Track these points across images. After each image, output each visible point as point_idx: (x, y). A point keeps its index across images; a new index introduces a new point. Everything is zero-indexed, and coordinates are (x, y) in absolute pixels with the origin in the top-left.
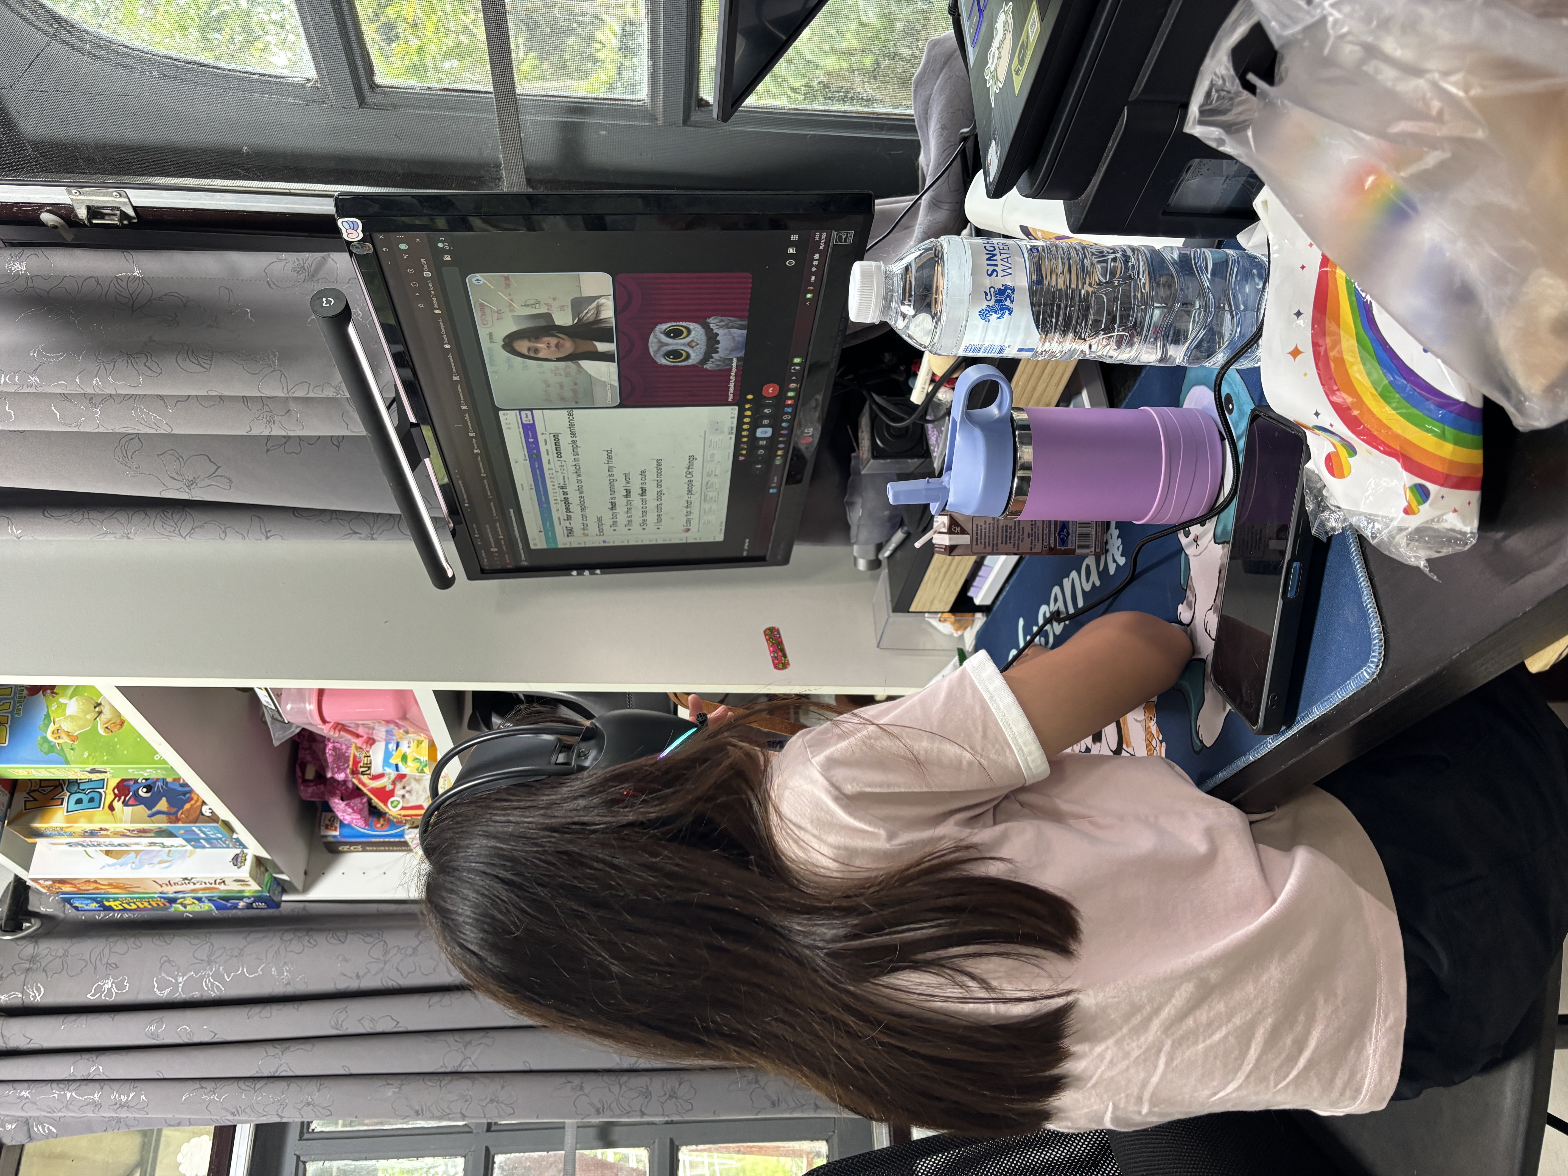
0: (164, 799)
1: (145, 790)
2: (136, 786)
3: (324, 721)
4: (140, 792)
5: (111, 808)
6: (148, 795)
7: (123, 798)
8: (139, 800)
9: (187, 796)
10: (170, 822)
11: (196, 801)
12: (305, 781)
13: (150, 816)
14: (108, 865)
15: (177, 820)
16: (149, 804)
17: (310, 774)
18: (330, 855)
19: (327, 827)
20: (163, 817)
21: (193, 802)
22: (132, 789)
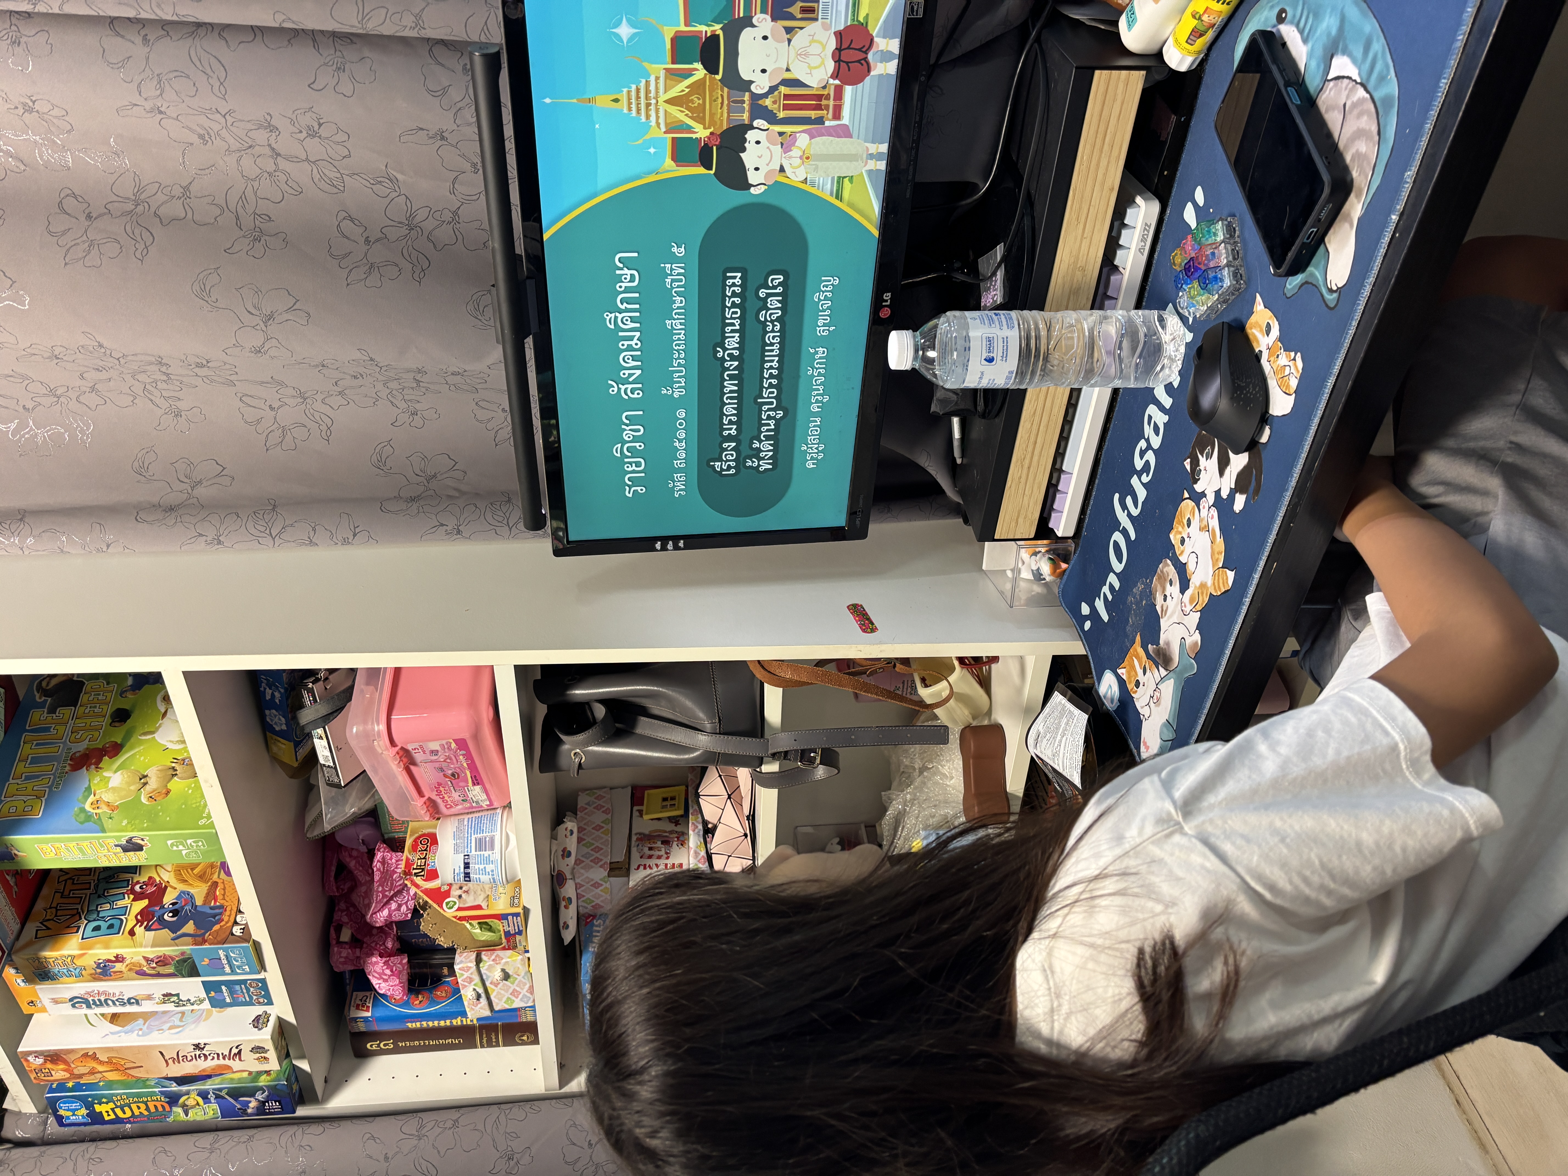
0: (191, 922)
1: (171, 914)
2: (162, 911)
3: (392, 742)
4: (166, 917)
5: (132, 933)
6: (175, 919)
7: (145, 923)
8: (163, 924)
9: (217, 918)
10: (196, 944)
11: (227, 923)
12: (339, 943)
13: (173, 939)
14: (112, 1033)
15: (204, 942)
16: (174, 928)
17: (346, 935)
18: (356, 1060)
19: (358, 1007)
20: (189, 939)
21: (222, 924)
22: (157, 915)
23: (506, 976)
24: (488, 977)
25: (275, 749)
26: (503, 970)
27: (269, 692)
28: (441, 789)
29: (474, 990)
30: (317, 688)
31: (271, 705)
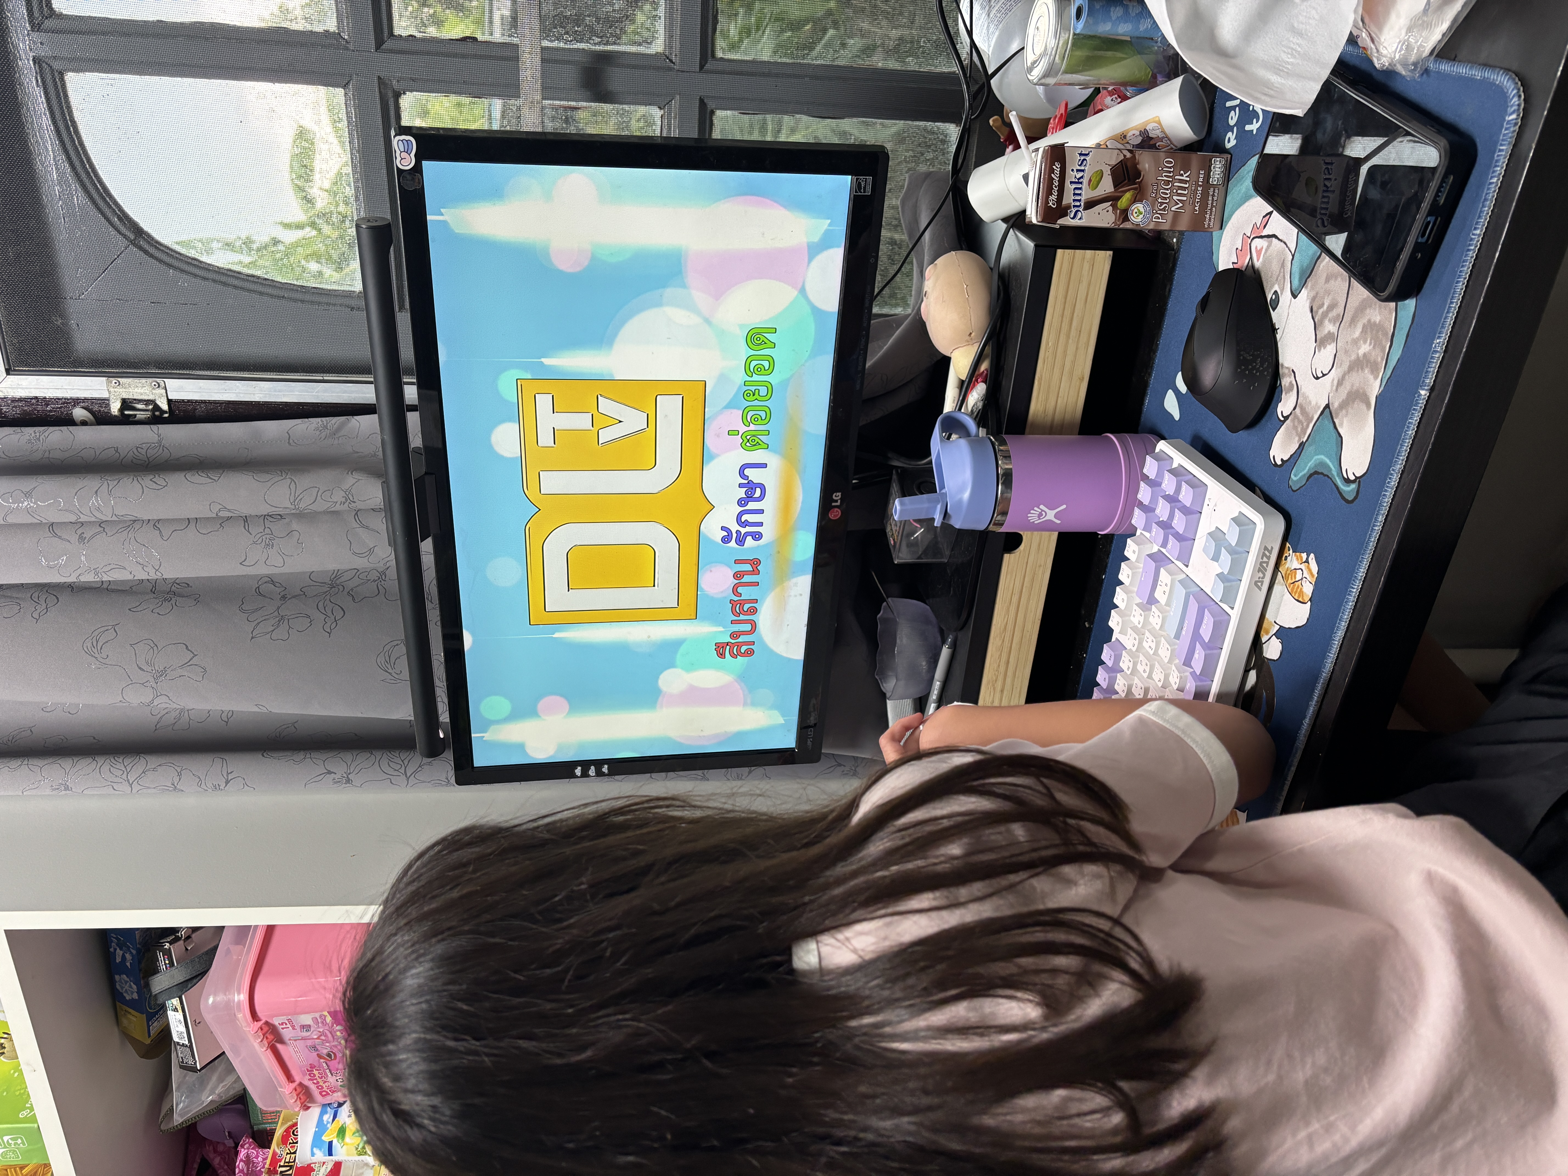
3: (254, 1016)
25: (125, 1022)
27: (119, 953)
28: (316, 1072)
30: (176, 950)
31: (121, 968)
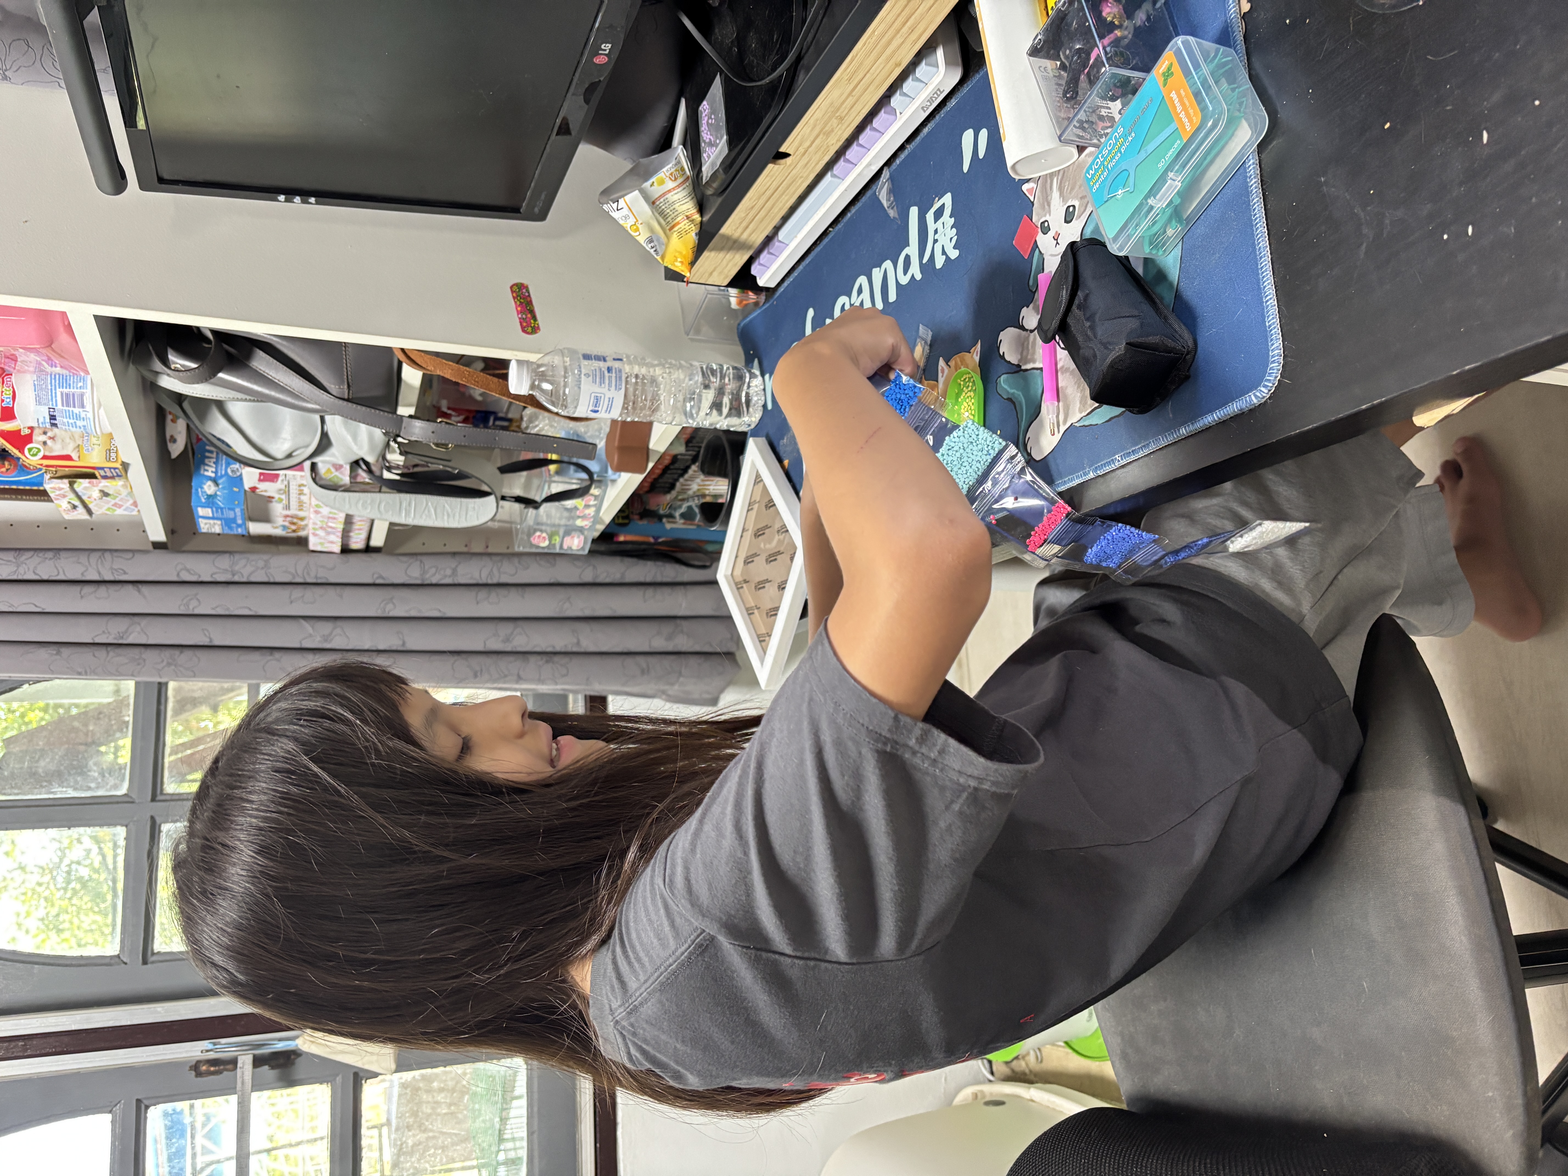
23: (106, 494)
24: (84, 494)
26: (102, 491)
29: (69, 502)
